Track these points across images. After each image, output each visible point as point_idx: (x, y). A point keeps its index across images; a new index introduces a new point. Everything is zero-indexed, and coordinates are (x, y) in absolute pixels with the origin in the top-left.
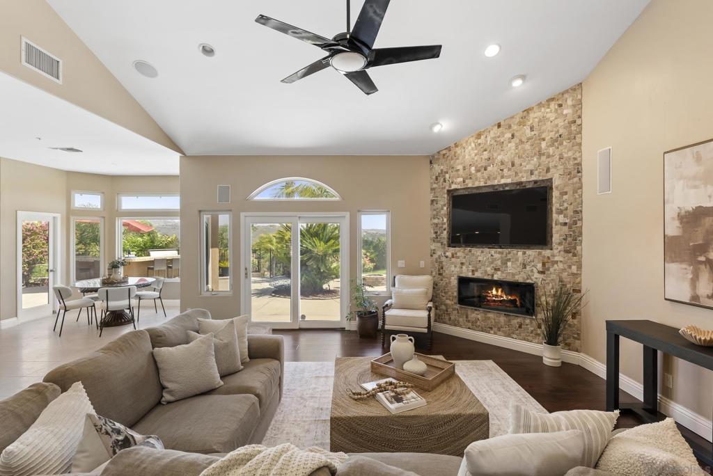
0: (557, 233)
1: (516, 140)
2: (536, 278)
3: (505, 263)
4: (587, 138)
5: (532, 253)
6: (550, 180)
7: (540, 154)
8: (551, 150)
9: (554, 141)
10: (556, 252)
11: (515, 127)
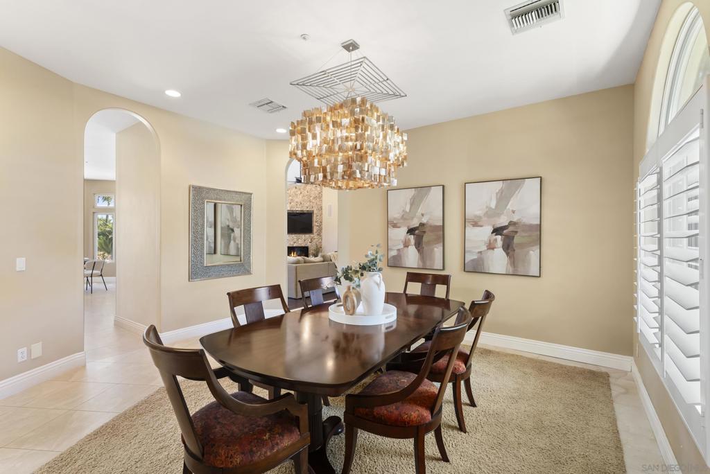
0: (315, 229)
1: (302, 195)
2: (309, 244)
3: (298, 240)
4: (324, 198)
5: (307, 236)
6: (313, 211)
7: (310, 202)
8: (313, 201)
9: (314, 198)
10: (315, 235)
11: (302, 190)
